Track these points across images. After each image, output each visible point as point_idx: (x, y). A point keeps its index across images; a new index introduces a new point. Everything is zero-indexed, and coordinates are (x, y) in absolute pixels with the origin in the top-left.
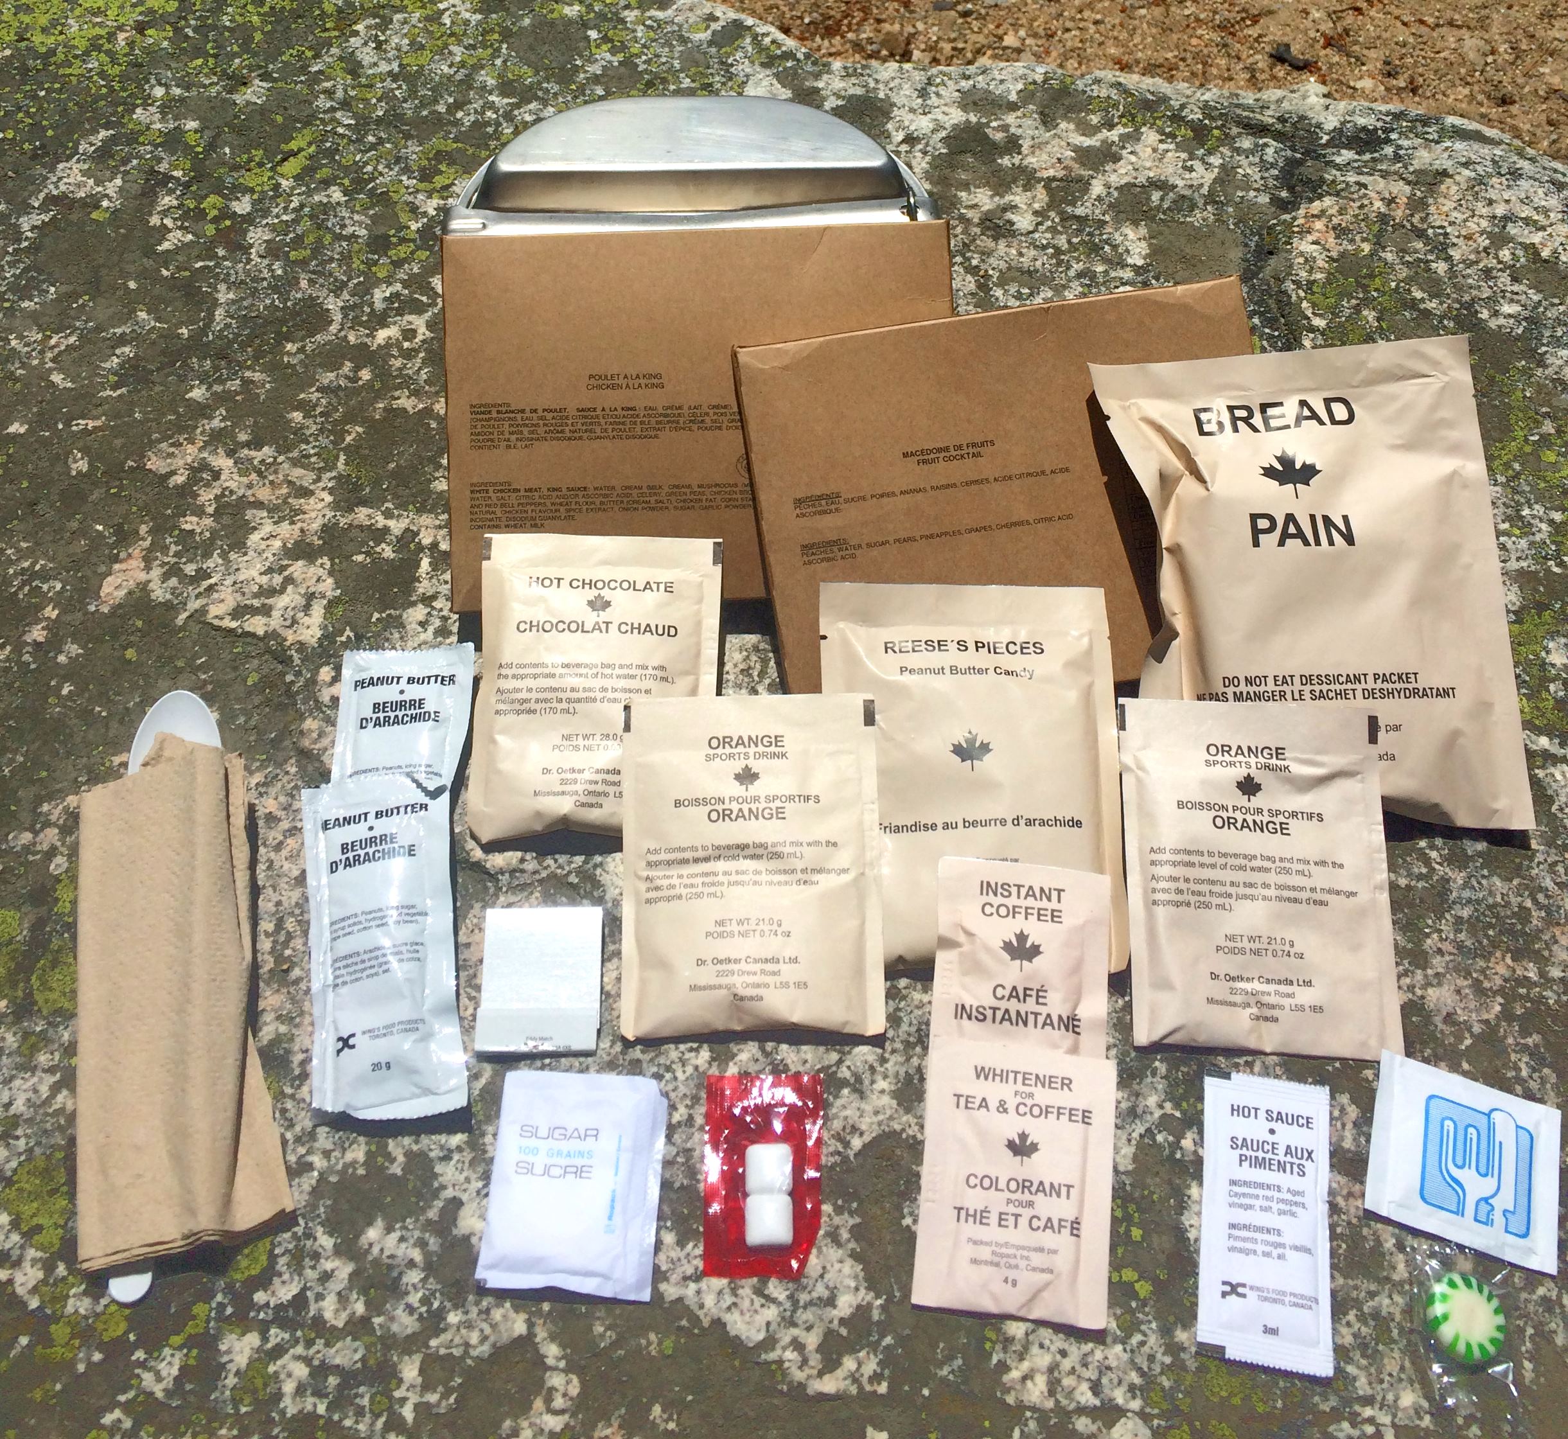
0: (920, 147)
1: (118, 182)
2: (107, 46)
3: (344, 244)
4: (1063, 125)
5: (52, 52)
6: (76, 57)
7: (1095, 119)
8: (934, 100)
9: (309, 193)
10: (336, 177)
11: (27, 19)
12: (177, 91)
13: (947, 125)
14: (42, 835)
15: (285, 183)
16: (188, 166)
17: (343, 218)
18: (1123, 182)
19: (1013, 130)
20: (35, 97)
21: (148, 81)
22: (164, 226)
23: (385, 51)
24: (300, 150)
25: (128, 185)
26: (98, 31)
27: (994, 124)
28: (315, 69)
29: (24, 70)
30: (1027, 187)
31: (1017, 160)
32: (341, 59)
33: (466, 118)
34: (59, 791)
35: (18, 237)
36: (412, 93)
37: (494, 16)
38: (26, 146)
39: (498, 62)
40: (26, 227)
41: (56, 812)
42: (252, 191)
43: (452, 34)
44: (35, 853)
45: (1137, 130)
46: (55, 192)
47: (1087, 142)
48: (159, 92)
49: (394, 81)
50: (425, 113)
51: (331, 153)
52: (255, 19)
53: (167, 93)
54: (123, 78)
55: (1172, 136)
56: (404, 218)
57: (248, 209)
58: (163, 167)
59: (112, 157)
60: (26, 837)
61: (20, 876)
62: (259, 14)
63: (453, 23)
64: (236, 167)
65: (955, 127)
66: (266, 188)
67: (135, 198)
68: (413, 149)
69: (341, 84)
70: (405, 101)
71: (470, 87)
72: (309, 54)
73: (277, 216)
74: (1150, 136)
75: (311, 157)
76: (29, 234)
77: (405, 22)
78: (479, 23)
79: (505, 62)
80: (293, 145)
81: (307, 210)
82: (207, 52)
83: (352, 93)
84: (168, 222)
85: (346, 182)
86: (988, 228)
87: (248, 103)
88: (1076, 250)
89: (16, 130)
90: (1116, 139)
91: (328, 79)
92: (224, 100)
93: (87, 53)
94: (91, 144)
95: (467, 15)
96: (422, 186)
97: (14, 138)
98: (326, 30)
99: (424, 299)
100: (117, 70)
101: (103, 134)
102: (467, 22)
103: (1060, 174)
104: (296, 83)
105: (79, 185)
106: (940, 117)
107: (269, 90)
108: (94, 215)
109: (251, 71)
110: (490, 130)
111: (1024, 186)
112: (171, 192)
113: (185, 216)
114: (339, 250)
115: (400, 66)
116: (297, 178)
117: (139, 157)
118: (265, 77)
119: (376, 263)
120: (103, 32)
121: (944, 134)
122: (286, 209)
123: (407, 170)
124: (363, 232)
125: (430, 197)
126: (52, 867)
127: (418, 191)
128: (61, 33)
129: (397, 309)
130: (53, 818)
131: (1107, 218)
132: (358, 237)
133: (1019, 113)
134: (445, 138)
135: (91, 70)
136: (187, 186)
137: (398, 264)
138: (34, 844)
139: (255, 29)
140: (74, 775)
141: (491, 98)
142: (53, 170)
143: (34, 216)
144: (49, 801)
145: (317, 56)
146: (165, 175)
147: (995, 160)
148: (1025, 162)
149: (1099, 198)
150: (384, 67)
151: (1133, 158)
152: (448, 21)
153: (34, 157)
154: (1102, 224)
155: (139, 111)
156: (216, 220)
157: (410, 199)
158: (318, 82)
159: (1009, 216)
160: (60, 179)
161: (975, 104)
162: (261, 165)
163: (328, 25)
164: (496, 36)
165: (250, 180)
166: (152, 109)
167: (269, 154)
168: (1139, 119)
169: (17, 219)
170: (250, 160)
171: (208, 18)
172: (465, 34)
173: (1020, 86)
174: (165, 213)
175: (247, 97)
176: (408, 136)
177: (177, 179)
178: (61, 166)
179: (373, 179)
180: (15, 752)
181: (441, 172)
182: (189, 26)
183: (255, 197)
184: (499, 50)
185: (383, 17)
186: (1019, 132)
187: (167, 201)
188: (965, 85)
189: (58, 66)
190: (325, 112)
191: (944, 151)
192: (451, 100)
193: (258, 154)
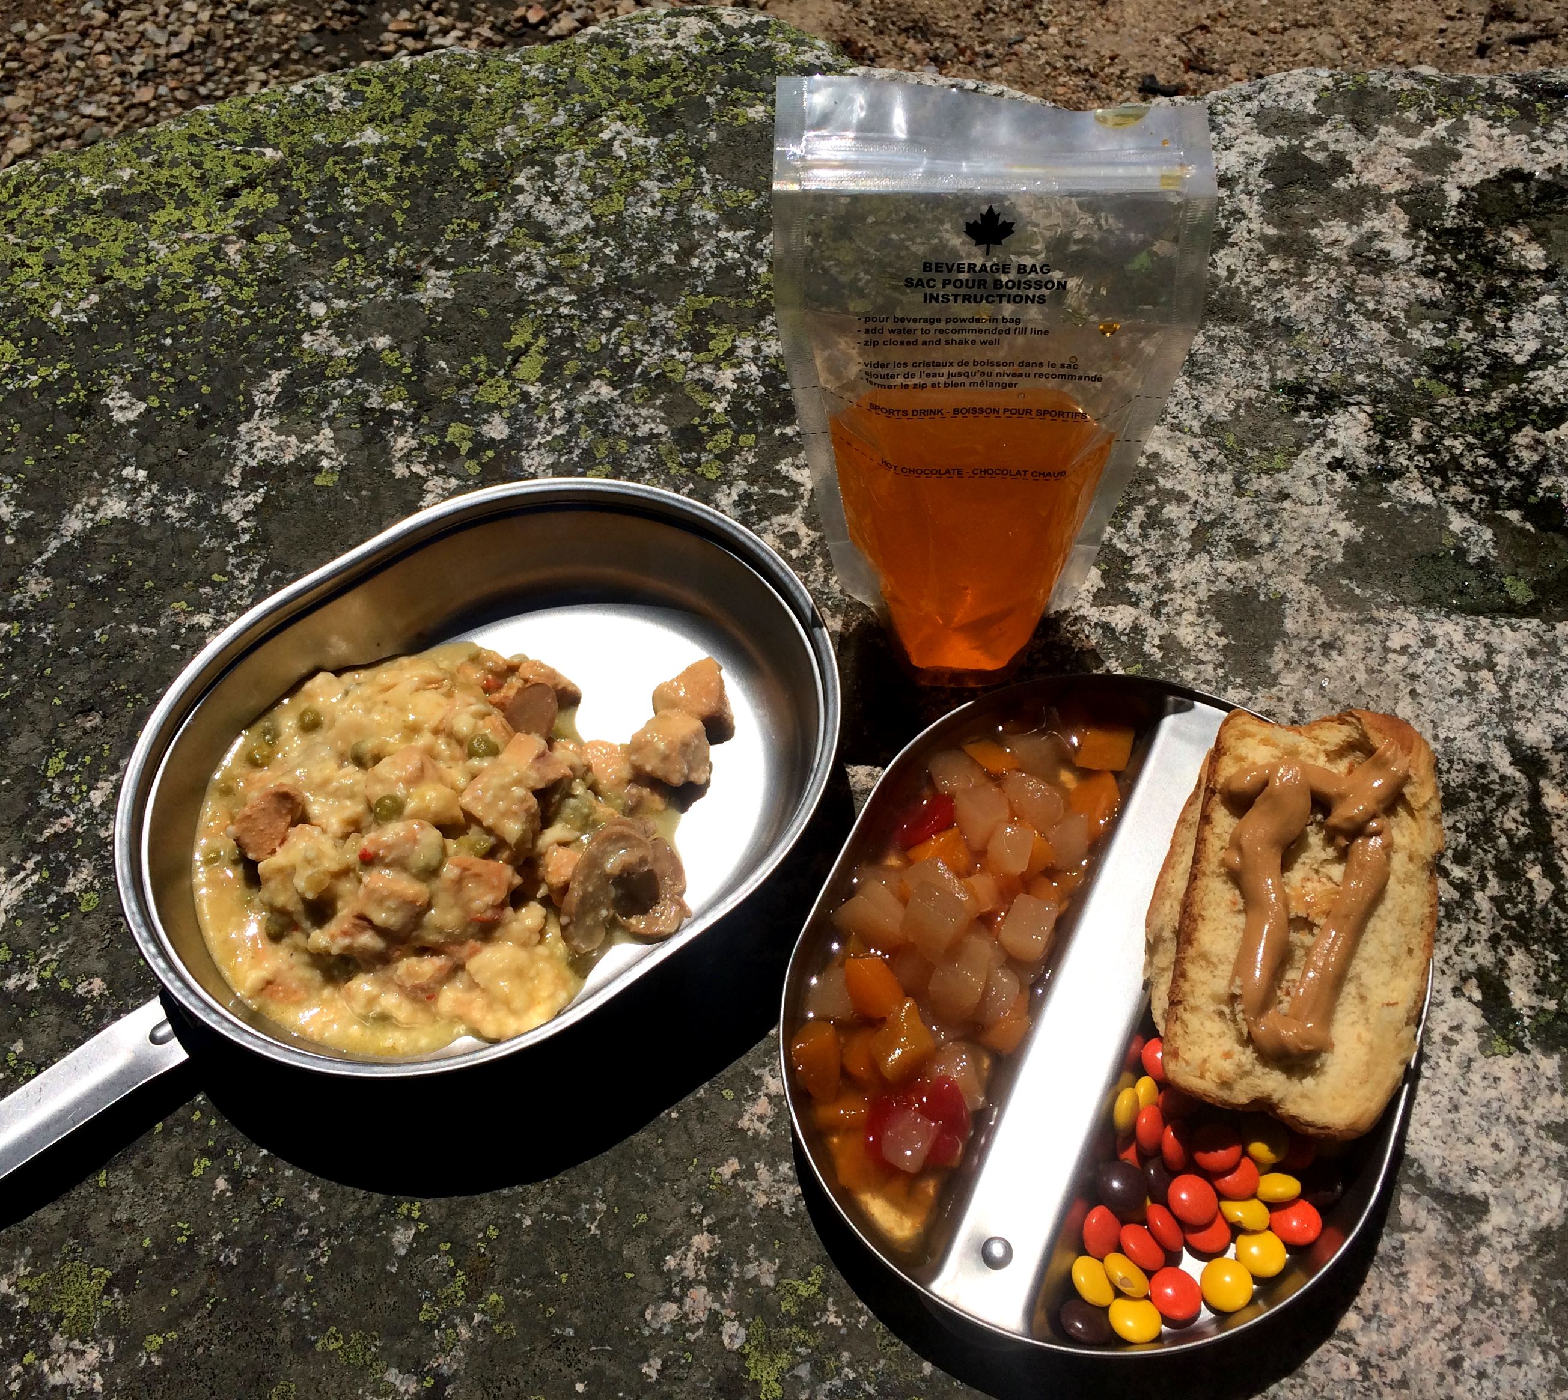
0: (1241, 187)
1: (327, 432)
2: (219, 266)
3: (647, 447)
4: (1383, 130)
5: (151, 288)
6: (187, 287)
7: (1412, 116)
8: (1229, 132)
9: (569, 395)
10: (590, 370)
11: (95, 253)
12: (341, 304)
13: (1260, 156)
14: (688, 1302)
15: (534, 390)
16: (405, 394)
17: (628, 418)
18: (1477, 180)
19: (1332, 147)
20: (161, 348)
21: (298, 299)
22: (416, 475)
23: (565, 203)
24: (528, 345)
25: (342, 435)
26: (194, 250)
27: (1308, 144)
28: (493, 242)
29: (130, 318)
30: (1380, 209)
31: (1353, 179)
32: (518, 223)
33: (705, 263)
34: (676, 1234)
35: (231, 531)
36: (626, 249)
37: (671, 136)
38: (183, 412)
39: (707, 189)
40: (235, 516)
41: (689, 1263)
42: (496, 407)
43: (635, 168)
44: (694, 1328)
45: (1460, 119)
46: (253, 463)
47: (1418, 143)
48: (319, 309)
49: (596, 237)
50: (652, 269)
51: (568, 340)
52: (384, 195)
53: (330, 308)
54: (264, 301)
55: (1496, 118)
56: (702, 400)
57: (507, 431)
58: (375, 402)
59: (302, 402)
60: (670, 1310)
61: (690, 1366)
62: (387, 190)
63: (628, 153)
64: (463, 384)
65: (1269, 156)
66: (514, 401)
67: (361, 447)
68: (662, 315)
69: (533, 252)
70: (621, 260)
71: (690, 227)
72: (475, 226)
73: (548, 433)
74: (1478, 125)
75: (545, 352)
76: (245, 524)
77: (571, 165)
78: (659, 149)
79: (714, 188)
80: (517, 341)
81: (578, 416)
82: (347, 248)
83: (555, 262)
84: (417, 468)
85: (606, 372)
86: (1362, 265)
87: (436, 301)
88: (1468, 268)
89: (159, 394)
90: (1444, 134)
91: (518, 251)
92: (406, 303)
93: (198, 279)
94: (269, 393)
95: (641, 141)
96: (700, 357)
97: (162, 407)
98: (478, 193)
99: (783, 492)
100: (247, 294)
101: (276, 376)
102: (645, 150)
103: (1407, 186)
104: (481, 264)
105: (280, 447)
106: (1246, 148)
107: (452, 279)
108: (319, 481)
109: (417, 261)
110: (741, 272)
111: (1376, 207)
112: (401, 431)
113: (433, 458)
114: (643, 457)
115: (593, 217)
116: (544, 379)
117: (339, 396)
118: (439, 263)
119: (698, 462)
120: (205, 249)
121: (1260, 167)
122: (552, 420)
123: (670, 342)
124: (662, 429)
125: (718, 368)
126: (726, 1340)
127: (699, 365)
128: (149, 261)
129: (758, 512)
130: (690, 1273)
131: (1481, 224)
132: (658, 436)
133: (1328, 126)
134: (694, 293)
135: (215, 300)
136: (416, 418)
137: (725, 457)
138: (685, 1316)
139: (392, 209)
140: (681, 1208)
141: (722, 234)
142: (235, 435)
143: (239, 499)
144: (671, 1249)
145: (485, 226)
146: (382, 411)
147: (1328, 186)
148: (1364, 181)
149: (1461, 204)
150: (575, 224)
151: (1473, 152)
152: (621, 153)
153: (201, 424)
154: (1479, 233)
155: (306, 337)
156: (472, 454)
157: (696, 375)
158: (507, 258)
159: (1378, 245)
160: (251, 445)
161: (1275, 126)
162: (491, 373)
163: (478, 186)
164: (687, 160)
165: (487, 394)
166: (323, 332)
167: (496, 357)
168: (1455, 107)
169: (219, 506)
170: (476, 370)
171: (325, 206)
172: (649, 164)
173: (1313, 96)
174: (408, 458)
175: (432, 293)
176: (650, 302)
177: (401, 413)
178: (243, 428)
179: (637, 362)
180: (590, 1199)
181: (713, 337)
182: (307, 221)
183: (506, 414)
184: (697, 176)
185: (541, 163)
186: (1340, 147)
187: (402, 443)
188: (1252, 106)
189: (170, 303)
190: (535, 292)
191: (1270, 186)
192: (675, 247)
193: (481, 360)
